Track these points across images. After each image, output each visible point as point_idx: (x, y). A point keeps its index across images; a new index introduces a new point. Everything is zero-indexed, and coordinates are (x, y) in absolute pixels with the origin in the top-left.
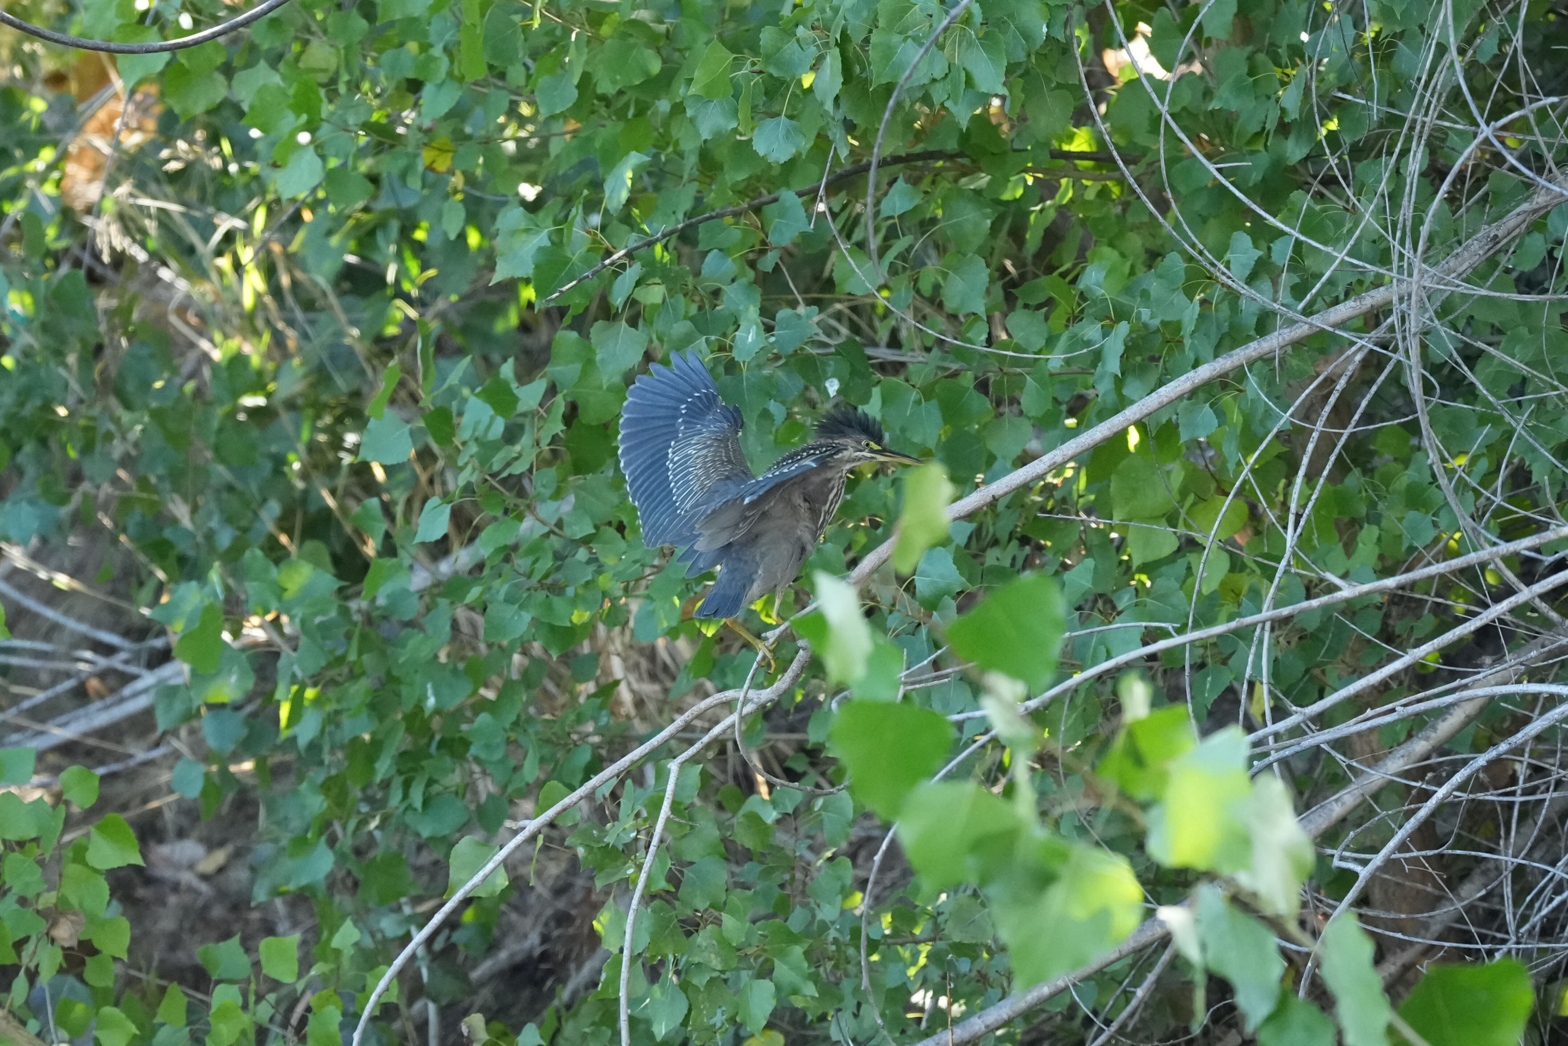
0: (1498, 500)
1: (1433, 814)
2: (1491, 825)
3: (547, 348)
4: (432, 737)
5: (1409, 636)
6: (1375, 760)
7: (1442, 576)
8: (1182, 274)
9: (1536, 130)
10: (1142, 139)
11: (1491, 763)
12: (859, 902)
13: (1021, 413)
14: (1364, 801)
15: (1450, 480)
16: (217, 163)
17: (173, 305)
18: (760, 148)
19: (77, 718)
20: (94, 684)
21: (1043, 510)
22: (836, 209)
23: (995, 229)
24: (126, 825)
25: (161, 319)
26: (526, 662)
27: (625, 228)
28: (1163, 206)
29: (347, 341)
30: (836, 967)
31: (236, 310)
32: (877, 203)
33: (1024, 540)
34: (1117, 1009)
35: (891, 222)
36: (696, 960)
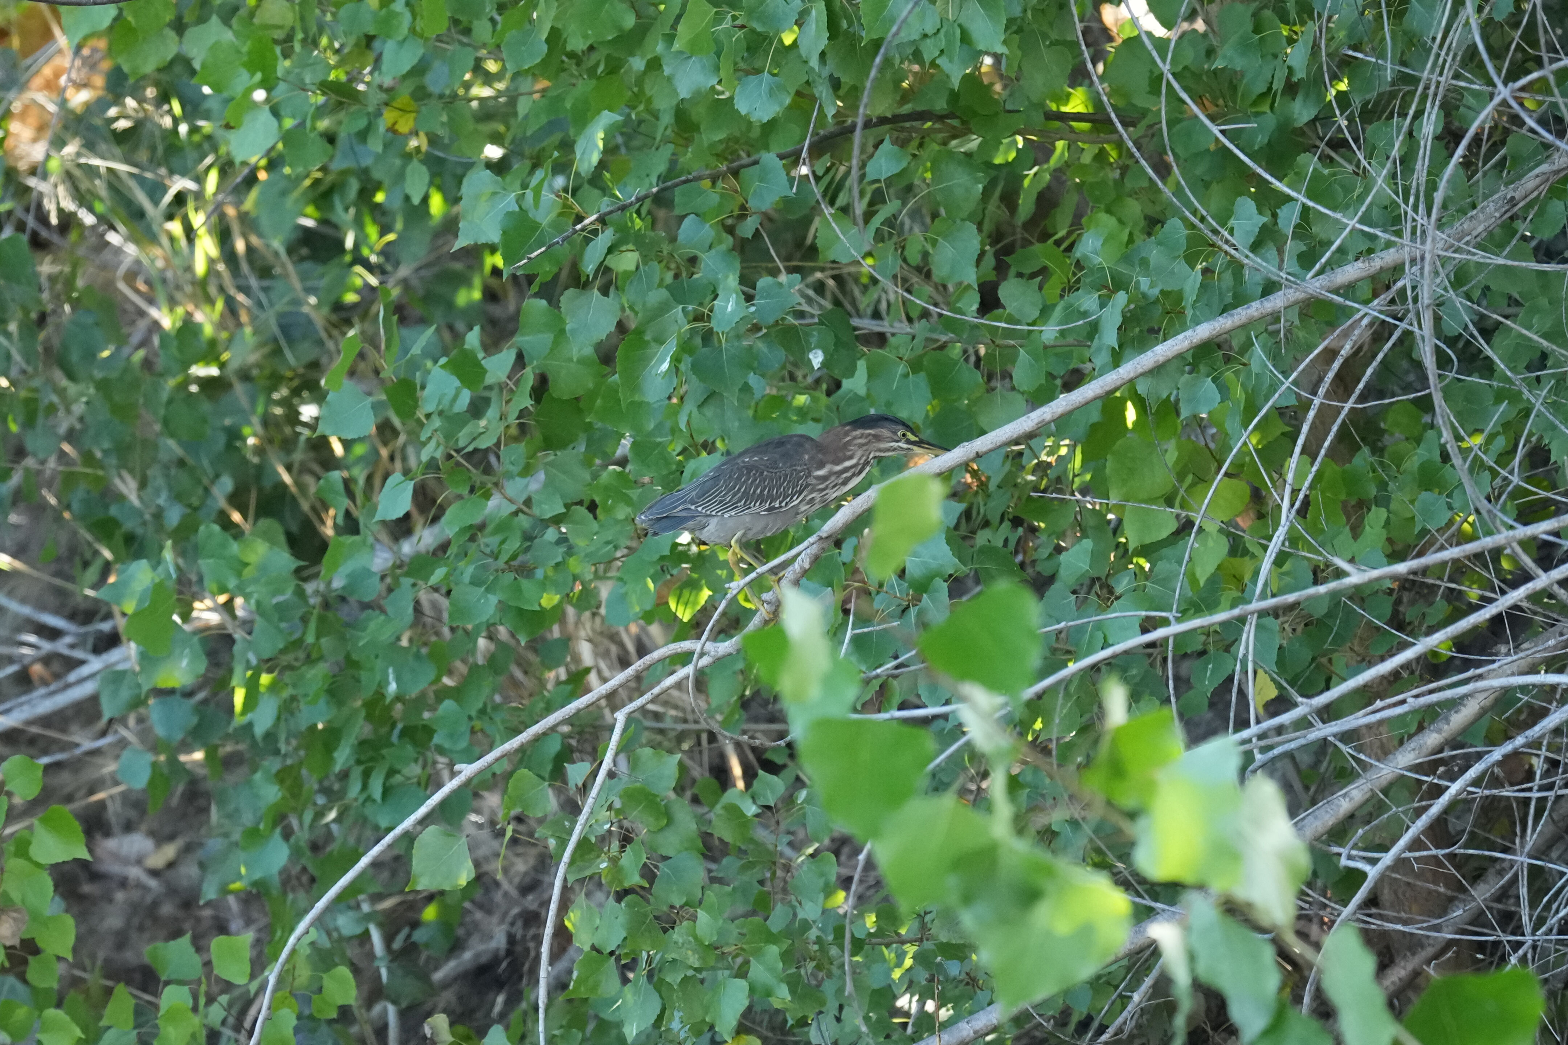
0: (1515, 480)
1: (1446, 811)
2: (1506, 821)
3: (515, 317)
4: (393, 725)
5: (1421, 624)
6: (1384, 752)
7: (1456, 561)
8: (1184, 242)
9: (1556, 91)
10: (1141, 101)
11: (1507, 757)
12: (840, 900)
13: (1013, 388)
14: (1374, 795)
15: (1465, 460)
16: (167, 122)
17: (122, 270)
18: (742, 107)
19: (22, 704)
20: (37, 669)
21: (1036, 489)
22: (820, 173)
23: (986, 194)
24: (71, 817)
25: (110, 285)
26: (492, 647)
27: (597, 192)
28: (1163, 170)
29: (305, 309)
30: (818, 967)
31: (188, 276)
32: (863, 166)
33: (1017, 522)
34: (1113, 1014)
35: (877, 185)
36: (669, 957)
